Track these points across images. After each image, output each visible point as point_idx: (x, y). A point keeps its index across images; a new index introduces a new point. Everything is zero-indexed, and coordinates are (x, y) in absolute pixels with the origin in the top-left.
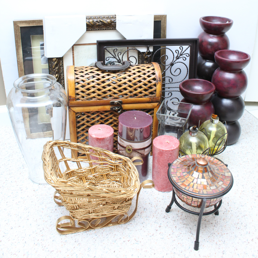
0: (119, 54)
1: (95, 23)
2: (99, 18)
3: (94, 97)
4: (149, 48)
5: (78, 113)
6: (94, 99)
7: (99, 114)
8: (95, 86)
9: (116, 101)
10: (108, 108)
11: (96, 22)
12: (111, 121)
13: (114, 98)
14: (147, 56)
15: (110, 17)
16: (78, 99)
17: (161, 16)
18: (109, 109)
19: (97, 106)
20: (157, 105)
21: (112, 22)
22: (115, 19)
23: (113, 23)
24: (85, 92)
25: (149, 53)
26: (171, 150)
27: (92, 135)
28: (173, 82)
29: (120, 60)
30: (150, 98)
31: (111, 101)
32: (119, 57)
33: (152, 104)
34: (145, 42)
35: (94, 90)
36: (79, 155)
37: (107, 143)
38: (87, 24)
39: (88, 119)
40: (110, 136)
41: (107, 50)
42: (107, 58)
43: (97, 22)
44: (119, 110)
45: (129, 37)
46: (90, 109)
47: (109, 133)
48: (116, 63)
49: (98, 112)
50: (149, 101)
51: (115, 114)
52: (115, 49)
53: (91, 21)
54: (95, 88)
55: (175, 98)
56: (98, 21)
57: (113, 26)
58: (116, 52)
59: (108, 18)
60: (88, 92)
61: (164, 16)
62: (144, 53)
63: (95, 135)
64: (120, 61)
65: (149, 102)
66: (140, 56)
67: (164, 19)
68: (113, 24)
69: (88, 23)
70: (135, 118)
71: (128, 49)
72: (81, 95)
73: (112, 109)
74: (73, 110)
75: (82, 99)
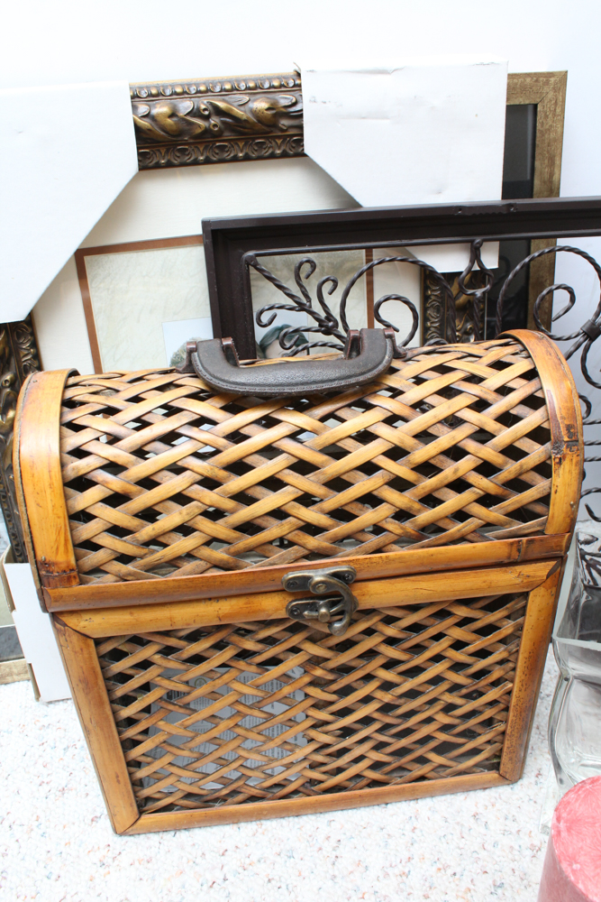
0: (327, 287)
1: (183, 119)
2: (207, 91)
3: (190, 556)
4: (481, 249)
5: (109, 638)
7: (228, 635)
8: (188, 493)
9: (319, 574)
10: (274, 605)
11: (188, 118)
13: (306, 552)
14: (470, 292)
15: (267, 85)
16: (97, 570)
17: (537, 81)
18: (283, 614)
19: (209, 603)
20: (547, 577)
21: (279, 113)
22: (297, 94)
23: (288, 116)
24: (132, 529)
25: (479, 276)
28: (591, 419)
29: (329, 317)
30: (512, 544)
31: (291, 575)
32: (327, 302)
33: (519, 568)
34: (459, 216)
35: (187, 518)
36: (145, 808)
38: (138, 129)
39: (171, 663)
41: (260, 271)
42: (261, 312)
43: (195, 113)
45: (374, 195)
46: (171, 619)
48: (313, 338)
49: (219, 628)
50: (509, 557)
52: (301, 264)
53: (161, 109)
54: (192, 508)
56: (198, 109)
57: (284, 138)
58: (308, 277)
59: (256, 89)
60: (149, 530)
61: (552, 80)
62: (451, 277)
64: (331, 324)
65: (506, 561)
66: (435, 292)
67: (551, 95)
68: (284, 122)
69: (145, 123)
71: (369, 259)
72: (110, 551)
73: (295, 611)
74: (78, 629)
75: (119, 571)
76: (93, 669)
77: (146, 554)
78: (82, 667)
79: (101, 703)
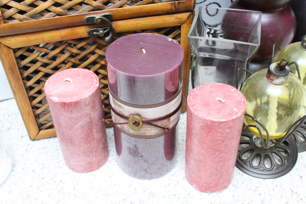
3: (47, 10)
5: (19, 49)
6: (47, 16)
7: (66, 47)
9: (98, 16)
10: (82, 31)
12: (92, 58)
13: (93, 8)
16: (11, 18)
18: (86, 35)
19: (57, 31)
20: (187, 19)
26: (230, 121)
27: (52, 95)
30: (172, 4)
31: (87, 17)
33: (176, 15)
37: (87, 110)
39: (45, 60)
40: (90, 94)
44: (107, 35)
46: (42, 39)
47: (89, 87)
49: (61, 43)
50: (171, 10)
51: (101, 44)
55: (214, 3)
63: (59, 96)
65: (171, 12)
70: (143, 50)
72: (15, 9)
73: (91, 33)
74: (6, 45)
75: (20, 17)
76: (14, 63)
77: (30, 10)
78: (9, 62)
79: (18, 79)
